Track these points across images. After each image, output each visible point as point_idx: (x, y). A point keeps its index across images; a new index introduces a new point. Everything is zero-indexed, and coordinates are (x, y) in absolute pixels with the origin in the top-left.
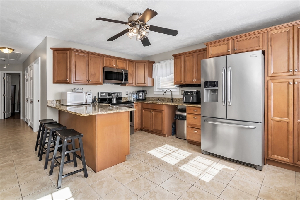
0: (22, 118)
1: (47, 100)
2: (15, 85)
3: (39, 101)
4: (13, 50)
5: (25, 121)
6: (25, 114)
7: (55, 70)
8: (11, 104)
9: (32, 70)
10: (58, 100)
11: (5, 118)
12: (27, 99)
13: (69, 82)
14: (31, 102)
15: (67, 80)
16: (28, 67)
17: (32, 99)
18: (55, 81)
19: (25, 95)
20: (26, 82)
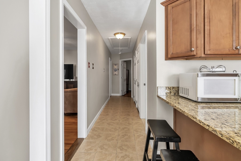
0: (132, 97)
1: (157, 86)
2: (129, 70)
3: (145, 84)
4: (124, 34)
5: (134, 100)
6: (134, 95)
7: (169, 37)
8: (127, 84)
9: (139, 52)
10: (173, 88)
11: (123, 95)
12: (135, 81)
13: (197, 54)
14: (138, 86)
15: (191, 51)
16: (136, 51)
17: (139, 82)
18: (169, 56)
19: (134, 78)
20: (134, 66)
